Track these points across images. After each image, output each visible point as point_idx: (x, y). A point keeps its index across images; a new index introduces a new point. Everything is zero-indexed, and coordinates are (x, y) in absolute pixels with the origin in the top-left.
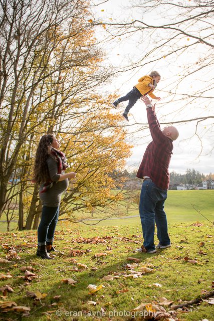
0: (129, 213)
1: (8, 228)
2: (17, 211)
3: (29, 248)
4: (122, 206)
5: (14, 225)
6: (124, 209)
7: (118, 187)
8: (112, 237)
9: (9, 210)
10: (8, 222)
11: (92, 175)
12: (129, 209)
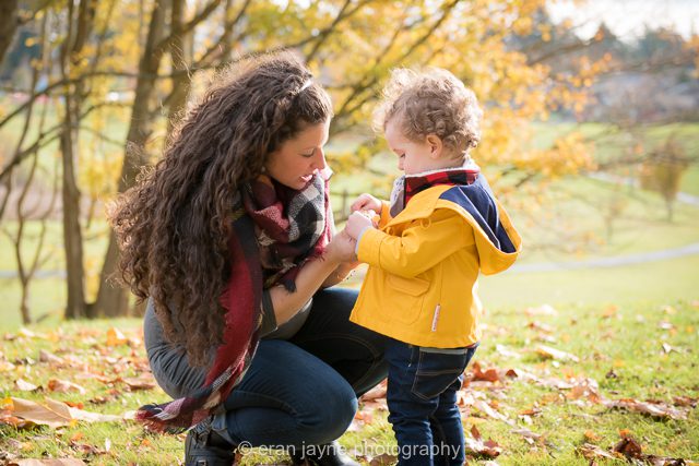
0: (619, 238)
1: (24, 310)
2: (56, 228)
3: (28, 427)
4: (581, 207)
5: (50, 292)
6: (590, 219)
7: (559, 110)
8: (511, 374)
9: (22, 220)
10: (24, 280)
11: (422, 41)
12: (617, 224)
